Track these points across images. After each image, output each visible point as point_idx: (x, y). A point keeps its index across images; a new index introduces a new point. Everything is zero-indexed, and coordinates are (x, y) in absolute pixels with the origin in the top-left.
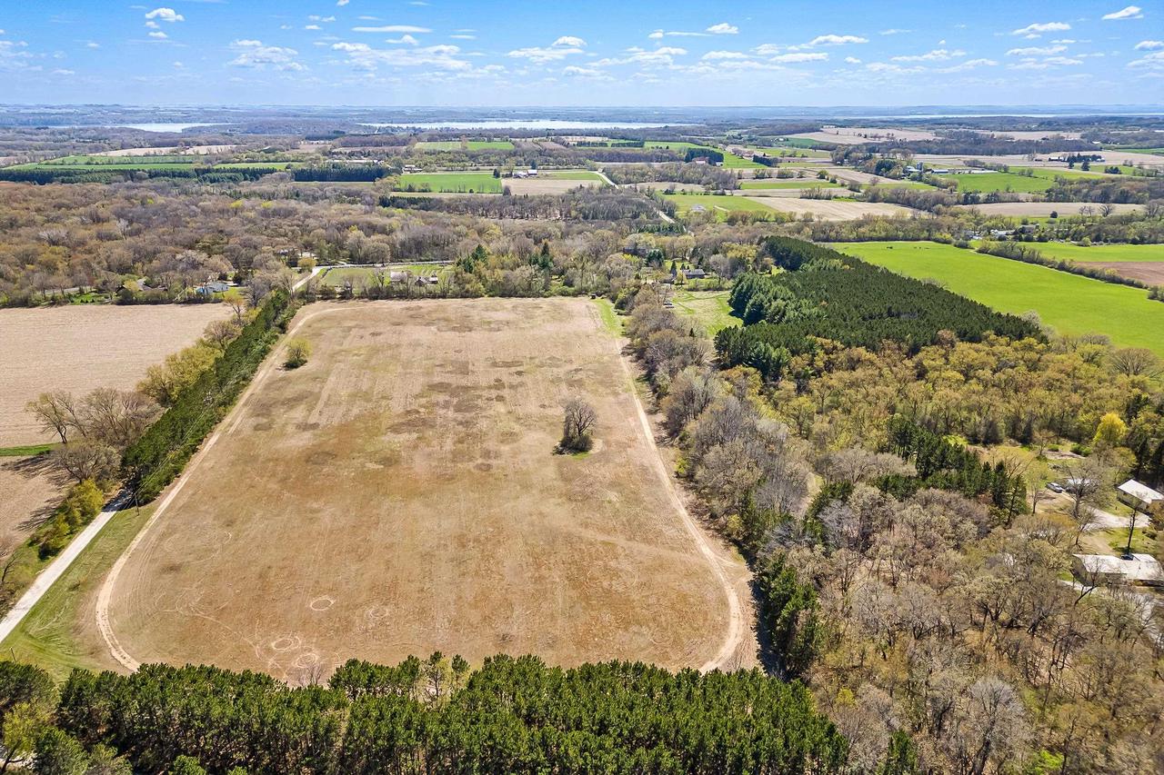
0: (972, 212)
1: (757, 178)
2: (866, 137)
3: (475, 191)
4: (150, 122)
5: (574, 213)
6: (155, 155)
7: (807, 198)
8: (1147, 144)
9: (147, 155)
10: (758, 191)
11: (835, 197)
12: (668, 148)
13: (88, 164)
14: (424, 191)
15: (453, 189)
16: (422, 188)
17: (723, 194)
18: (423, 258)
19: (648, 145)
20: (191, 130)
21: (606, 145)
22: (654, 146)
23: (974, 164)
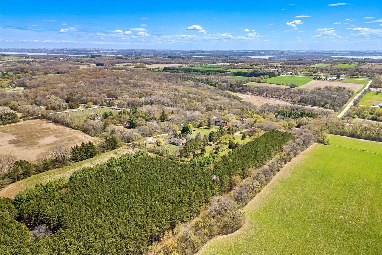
3: (285, 84)
9: (221, 65)
15: (276, 83)
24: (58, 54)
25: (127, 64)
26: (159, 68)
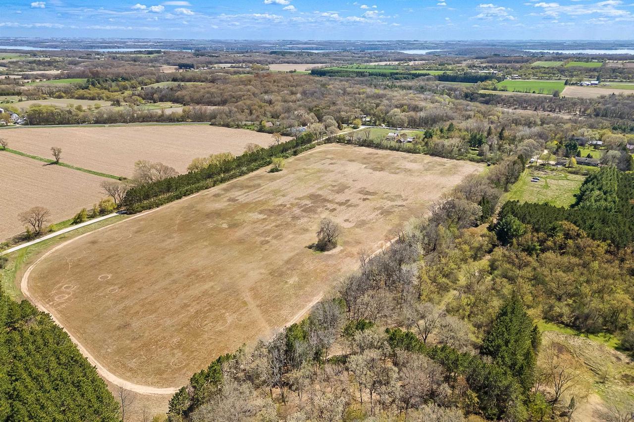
3: (537, 92)
4: (417, 49)
5: (589, 112)
6: (390, 65)
9: (386, 65)
13: (357, 68)
14: (502, 90)
15: (522, 91)
16: (502, 88)
20: (429, 53)
24: (55, 48)
25: (231, 66)
26: (295, 71)
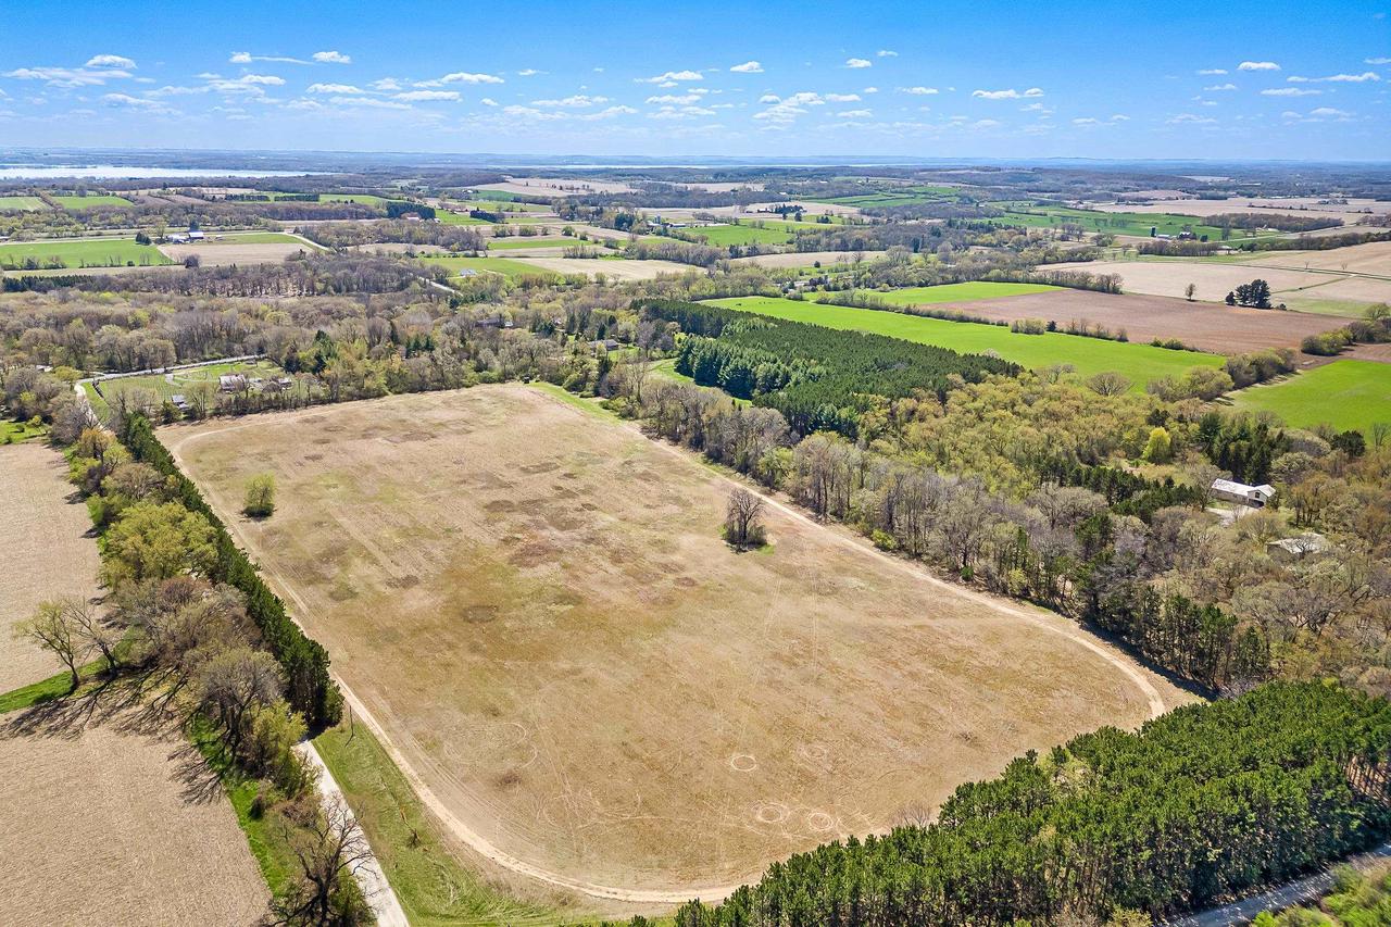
0: (752, 265)
1: (497, 236)
2: (561, 188)
3: (136, 262)
5: (319, 286)
7: (570, 257)
8: (824, 194)
10: (514, 250)
11: (601, 256)
12: (352, 201)
15: (102, 263)
17: (476, 256)
18: (207, 356)
19: (324, 199)
21: (266, 198)
22: (335, 200)
23: (704, 217)
